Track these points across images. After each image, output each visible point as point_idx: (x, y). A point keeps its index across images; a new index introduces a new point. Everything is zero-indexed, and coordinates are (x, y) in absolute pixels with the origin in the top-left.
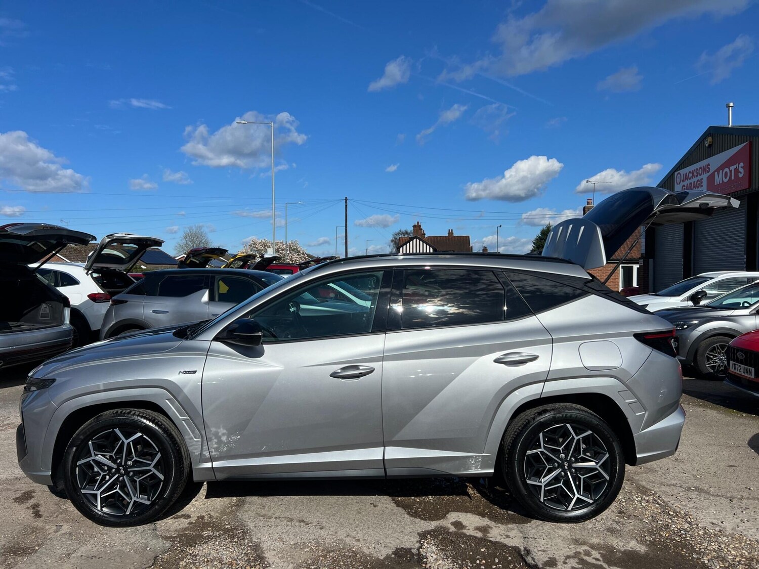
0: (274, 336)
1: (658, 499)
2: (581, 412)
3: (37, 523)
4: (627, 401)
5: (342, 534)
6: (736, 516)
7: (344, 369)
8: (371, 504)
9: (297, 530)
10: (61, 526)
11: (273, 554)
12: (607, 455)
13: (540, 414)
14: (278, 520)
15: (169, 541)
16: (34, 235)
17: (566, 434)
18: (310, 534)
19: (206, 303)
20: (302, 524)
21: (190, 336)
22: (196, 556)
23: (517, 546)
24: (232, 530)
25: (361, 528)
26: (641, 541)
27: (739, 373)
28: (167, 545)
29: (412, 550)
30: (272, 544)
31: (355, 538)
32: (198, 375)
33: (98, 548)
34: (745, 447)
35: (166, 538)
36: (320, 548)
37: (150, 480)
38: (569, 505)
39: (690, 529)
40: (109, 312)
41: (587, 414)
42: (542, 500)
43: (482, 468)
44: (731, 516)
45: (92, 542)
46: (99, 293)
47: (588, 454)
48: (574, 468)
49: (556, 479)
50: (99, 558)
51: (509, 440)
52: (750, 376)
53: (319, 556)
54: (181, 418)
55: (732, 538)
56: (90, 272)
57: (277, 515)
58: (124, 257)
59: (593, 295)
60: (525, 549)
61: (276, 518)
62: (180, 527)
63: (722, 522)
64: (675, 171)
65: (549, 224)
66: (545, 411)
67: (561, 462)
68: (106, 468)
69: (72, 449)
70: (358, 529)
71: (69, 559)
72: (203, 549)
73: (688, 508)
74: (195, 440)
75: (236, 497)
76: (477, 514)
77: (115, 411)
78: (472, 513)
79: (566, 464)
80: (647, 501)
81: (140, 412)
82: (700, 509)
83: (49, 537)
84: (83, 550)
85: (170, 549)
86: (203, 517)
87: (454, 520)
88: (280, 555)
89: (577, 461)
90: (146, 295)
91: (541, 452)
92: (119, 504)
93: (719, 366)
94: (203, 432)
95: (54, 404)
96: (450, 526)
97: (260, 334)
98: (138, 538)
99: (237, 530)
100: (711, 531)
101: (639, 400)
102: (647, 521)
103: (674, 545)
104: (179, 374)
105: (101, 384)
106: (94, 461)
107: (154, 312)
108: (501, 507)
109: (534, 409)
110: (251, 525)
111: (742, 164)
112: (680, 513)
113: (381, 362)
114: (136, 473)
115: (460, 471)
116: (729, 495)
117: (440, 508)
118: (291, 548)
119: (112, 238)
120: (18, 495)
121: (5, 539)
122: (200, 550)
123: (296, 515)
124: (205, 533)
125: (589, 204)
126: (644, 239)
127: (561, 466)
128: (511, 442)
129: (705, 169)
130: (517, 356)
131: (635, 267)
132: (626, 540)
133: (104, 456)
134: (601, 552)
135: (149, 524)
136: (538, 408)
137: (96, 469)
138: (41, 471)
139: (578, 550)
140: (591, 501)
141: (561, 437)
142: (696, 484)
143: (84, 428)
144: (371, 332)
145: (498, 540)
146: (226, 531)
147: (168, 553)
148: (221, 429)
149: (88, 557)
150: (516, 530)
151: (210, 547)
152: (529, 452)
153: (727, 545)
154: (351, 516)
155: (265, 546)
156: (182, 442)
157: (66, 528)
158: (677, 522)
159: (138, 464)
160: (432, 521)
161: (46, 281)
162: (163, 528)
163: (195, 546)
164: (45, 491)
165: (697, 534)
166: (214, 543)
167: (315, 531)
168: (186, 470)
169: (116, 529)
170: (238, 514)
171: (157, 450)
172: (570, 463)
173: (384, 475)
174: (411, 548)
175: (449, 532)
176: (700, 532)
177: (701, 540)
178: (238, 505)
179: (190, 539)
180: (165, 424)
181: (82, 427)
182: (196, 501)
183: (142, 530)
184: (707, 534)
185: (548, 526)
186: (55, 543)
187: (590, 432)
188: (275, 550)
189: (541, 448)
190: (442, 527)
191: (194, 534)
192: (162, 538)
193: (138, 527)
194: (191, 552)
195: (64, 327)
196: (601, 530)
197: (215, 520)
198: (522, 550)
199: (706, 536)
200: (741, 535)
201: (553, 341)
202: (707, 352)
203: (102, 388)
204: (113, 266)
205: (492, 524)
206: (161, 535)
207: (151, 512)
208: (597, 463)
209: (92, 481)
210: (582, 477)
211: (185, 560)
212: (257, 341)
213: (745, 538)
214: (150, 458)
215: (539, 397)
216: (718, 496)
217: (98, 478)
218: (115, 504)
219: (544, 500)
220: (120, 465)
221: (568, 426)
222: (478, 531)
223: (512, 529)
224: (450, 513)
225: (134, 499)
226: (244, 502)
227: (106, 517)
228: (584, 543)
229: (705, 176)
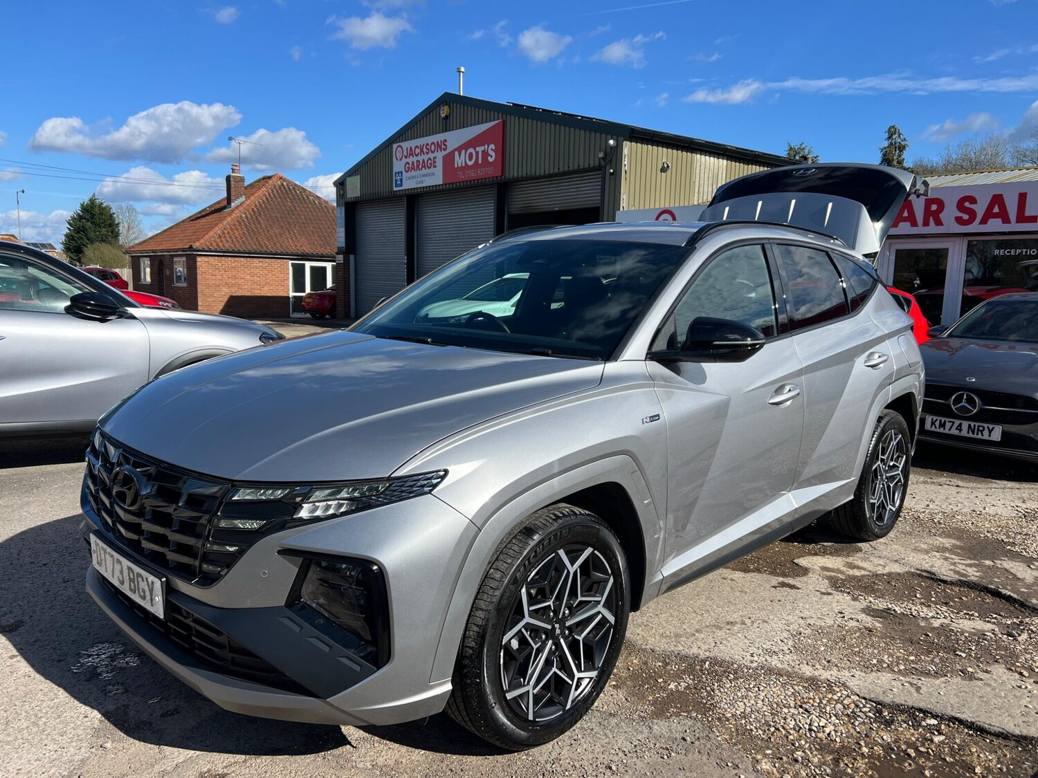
7: (777, 391)
12: (905, 458)
17: (890, 440)
23: (906, 570)
24: (690, 668)
28: (687, 722)
38: (885, 518)
43: (848, 496)
54: (645, 503)
60: (920, 570)
62: (620, 697)
64: (393, 142)
65: (94, 196)
72: (730, 704)
74: (655, 536)
91: (878, 465)
94: (664, 521)
99: (699, 665)
104: (643, 423)
111: (492, 146)
113: (802, 377)
122: (733, 708)
125: (235, 173)
126: (343, 229)
129: (440, 146)
130: (876, 356)
131: (329, 266)
138: (431, 688)
140: (894, 508)
141: (887, 445)
179: (683, 702)
187: (900, 436)
189: (879, 460)
191: (663, 694)
198: (918, 572)
205: (844, 560)
210: (892, 486)
220: (555, 621)
223: (868, 558)
224: (796, 562)
229: (440, 155)
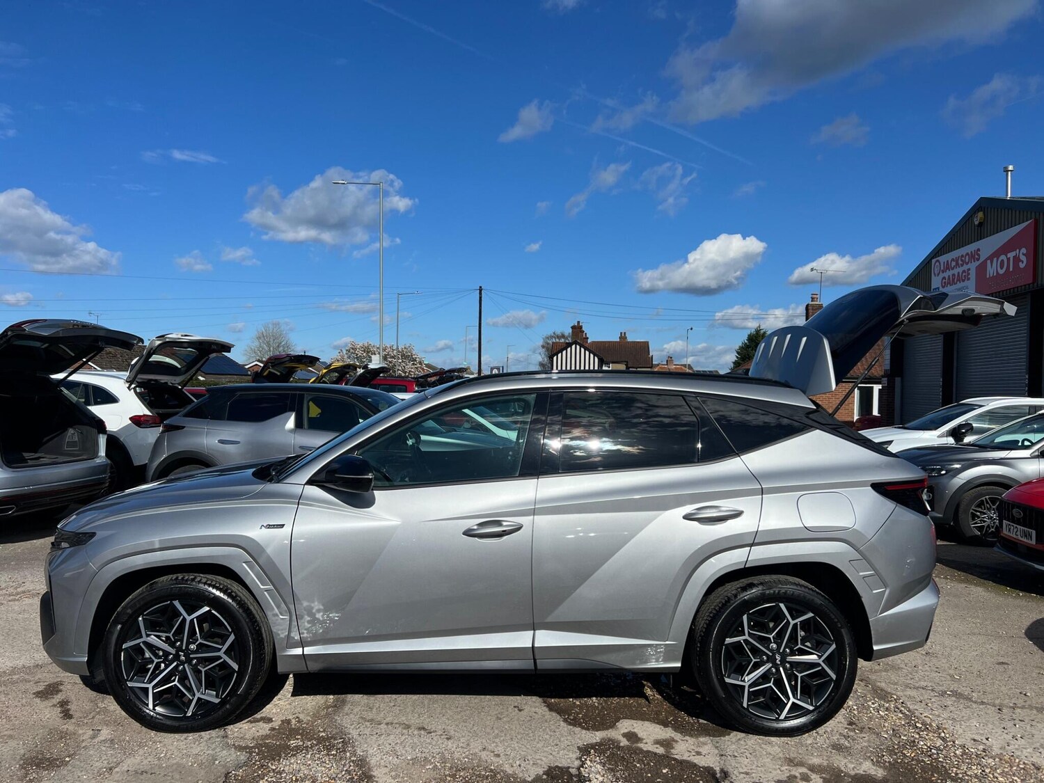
0: (388, 479)
1: (902, 706)
2: (799, 588)
3: (66, 726)
4: (861, 574)
5: (476, 747)
6: (1006, 731)
7: (481, 525)
8: (515, 707)
9: (415, 740)
10: (100, 730)
11: (384, 772)
12: (834, 646)
13: (744, 589)
14: (390, 726)
15: (244, 753)
16: (61, 335)
17: (779, 616)
18: (434, 746)
19: (291, 431)
20: (422, 732)
21: (275, 478)
22: (281, 774)
23: (711, 766)
24: (328, 739)
25: (502, 739)
26: (877, 763)
27: (1015, 536)
28: (242, 757)
29: (570, 770)
30: (382, 759)
31: (494, 752)
32: (287, 530)
33: (149, 760)
34: (1021, 637)
35: (240, 748)
36: (447, 765)
37: (219, 671)
38: (782, 712)
39: (944, 747)
40: (159, 442)
41: (807, 590)
42: (745, 705)
43: (665, 661)
44: (1000, 731)
45: (141, 751)
46: (144, 415)
47: (808, 644)
48: (789, 662)
49: (765, 678)
50: (152, 774)
51: (702, 624)
52: (1029, 542)
53: (446, 776)
54: (262, 587)
55: (1001, 759)
56: (133, 386)
57: (388, 719)
58: (179, 367)
59: (818, 430)
60: (722, 771)
61: (387, 724)
62: (258, 734)
63: (987, 739)
64: (933, 258)
65: (759, 327)
66: (751, 586)
67: (771, 654)
68: (161, 653)
69: (116, 626)
70: (497, 740)
71: (111, 774)
72: (291, 763)
73: (941, 719)
74: (281, 617)
75: (334, 694)
76: (658, 723)
77: (174, 576)
78: (651, 721)
79: (778, 657)
80: (887, 709)
81: (208, 579)
82: (958, 721)
83: (84, 744)
84: (131, 763)
85: (245, 764)
86: (288, 722)
87: (626, 731)
88: (393, 773)
89: (793, 654)
90: (211, 419)
91: (744, 640)
92: (177, 701)
93: (988, 526)
94: (292, 607)
95: (93, 566)
96: (621, 738)
97: (370, 476)
98: (202, 748)
99: (335, 739)
100: (973, 750)
101: (877, 573)
102: (886, 736)
103: (923, 768)
104: (261, 528)
105: (156, 540)
106: (145, 643)
107: (221, 442)
108: (690, 714)
109: (736, 582)
110: (354, 733)
111: (1024, 250)
112: (931, 725)
113: (532, 517)
114: (201, 660)
115: (635, 664)
116: (997, 702)
117: (607, 714)
118: (408, 764)
119: (164, 341)
120: (41, 688)
121: (25, 747)
122: (286, 765)
123: (414, 720)
124: (293, 743)
125: (814, 301)
126: (889, 351)
127: (771, 659)
128: (705, 626)
129: (974, 256)
130: (714, 510)
131: (876, 388)
132: (858, 760)
133: (158, 637)
134: (824, 775)
135: (217, 730)
136: (741, 581)
137: (148, 655)
138: (75, 656)
139: (793, 773)
140: (811, 708)
141: (771, 621)
142: (954, 686)
143: (132, 600)
144: (519, 476)
145: (685, 758)
146: (320, 740)
147: (244, 769)
148: (316, 603)
149: (136, 772)
150: (710, 746)
151: (299, 762)
152: (728, 640)
153: (994, 769)
154: (488, 723)
155: (373, 762)
156: (263, 620)
157: (105, 733)
158: (927, 737)
159: (204, 648)
160: (597, 731)
161: (74, 398)
162: (236, 734)
163: (279, 760)
164: (76, 683)
165: (952, 754)
166: (304, 756)
167: (440, 741)
168: (268, 658)
169: (172, 735)
170: (336, 718)
171: (230, 630)
172: (784, 656)
173: (534, 668)
174: (569, 767)
175: (620, 747)
176: (957, 752)
177: (959, 762)
178: (335, 706)
179: (273, 750)
180: (241, 595)
181: (130, 597)
182: (280, 699)
183: (208, 737)
184: (966, 754)
185: (753, 740)
186: (91, 752)
187: (811, 615)
188: (386, 766)
189: (745, 635)
190: (610, 740)
191: (278, 743)
192: (236, 748)
193: (203, 733)
194: (274, 768)
195: (98, 461)
196: (823, 746)
197: (305, 725)
198: (718, 772)
199: (965, 757)
200: (1012, 756)
201: (762, 492)
202: (973, 508)
203: (157, 546)
204: (163, 379)
205: (677, 736)
206: (234, 745)
207: (220, 713)
208: (820, 657)
209: (142, 671)
210: (800, 675)
211: (266, 778)
212: (366, 486)
213: (1017, 760)
214: (220, 641)
215: (743, 567)
216: (983, 703)
217: (150, 666)
218: (172, 701)
219: (748, 705)
220: (179, 649)
221: (782, 605)
222: (658, 746)
223: (705, 744)
224: (621, 721)
225: (198, 695)
226: (344, 702)
227: (161, 719)
228: (801, 764)
229: (973, 266)
